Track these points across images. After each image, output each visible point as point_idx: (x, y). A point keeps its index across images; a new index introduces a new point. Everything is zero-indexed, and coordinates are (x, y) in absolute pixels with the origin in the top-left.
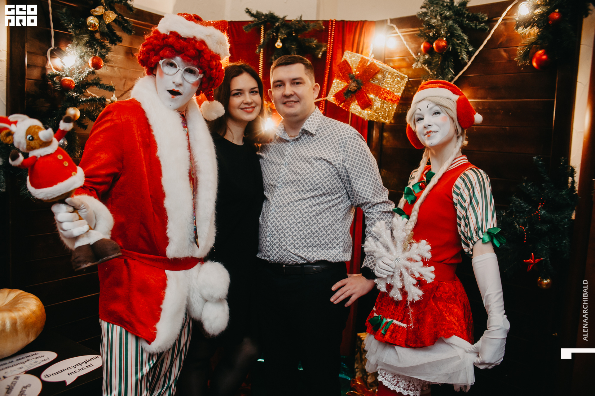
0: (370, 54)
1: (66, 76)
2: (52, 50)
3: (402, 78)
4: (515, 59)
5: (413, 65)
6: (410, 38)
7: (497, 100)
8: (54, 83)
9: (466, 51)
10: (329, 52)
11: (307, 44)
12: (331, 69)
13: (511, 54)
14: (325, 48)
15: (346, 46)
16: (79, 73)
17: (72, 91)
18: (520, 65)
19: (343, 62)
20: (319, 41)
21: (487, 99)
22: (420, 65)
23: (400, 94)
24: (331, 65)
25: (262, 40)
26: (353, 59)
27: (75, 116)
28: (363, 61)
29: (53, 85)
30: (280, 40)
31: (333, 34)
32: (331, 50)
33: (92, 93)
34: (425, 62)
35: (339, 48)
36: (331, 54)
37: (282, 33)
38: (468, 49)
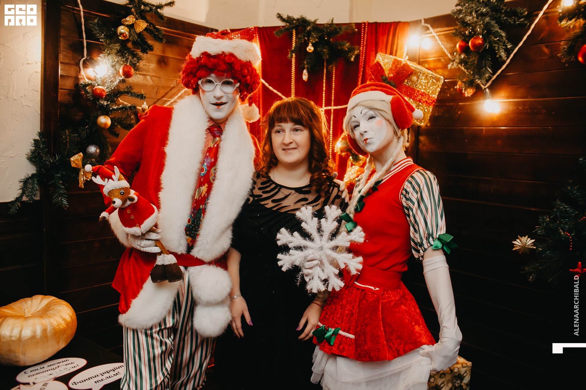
0: (404, 56)
1: (98, 85)
2: (84, 60)
3: (438, 80)
4: (559, 55)
5: (448, 66)
6: (445, 38)
7: (539, 99)
8: (87, 92)
9: (504, 49)
10: (362, 55)
11: (339, 48)
12: (364, 72)
13: (554, 49)
14: (358, 51)
15: (379, 48)
16: (111, 82)
17: (103, 99)
18: (564, 61)
19: (375, 64)
20: (352, 44)
21: (527, 98)
22: (455, 65)
23: (435, 96)
24: (364, 68)
25: (294, 45)
26: (386, 61)
27: (106, 124)
28: (396, 62)
29: (86, 94)
30: (312, 44)
31: (366, 37)
32: (364, 53)
33: (125, 101)
34: (462, 62)
35: (372, 51)
36: (364, 56)
37: (313, 36)
38: (506, 46)
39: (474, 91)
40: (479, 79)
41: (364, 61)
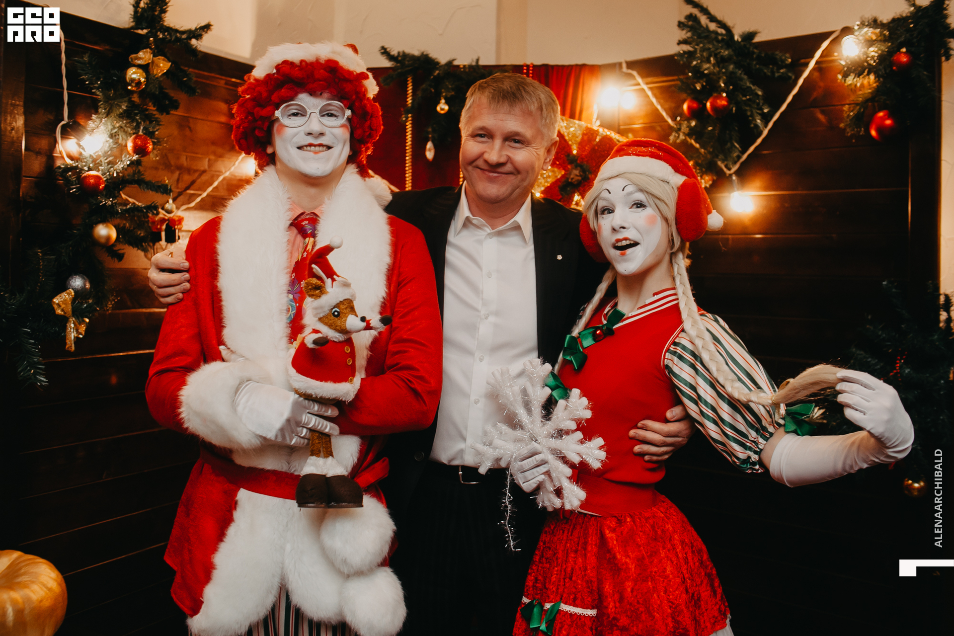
0: (594, 120)
1: (90, 169)
2: (63, 126)
4: (842, 125)
5: (670, 137)
6: (661, 93)
7: (816, 192)
8: (68, 182)
9: (760, 114)
13: (833, 116)
16: (109, 163)
17: (103, 195)
18: (849, 134)
21: (798, 190)
22: (682, 137)
25: (410, 99)
26: (572, 129)
27: (108, 238)
28: (589, 134)
29: (67, 186)
30: (445, 99)
33: (130, 197)
34: (692, 133)
37: (447, 87)
38: (762, 109)
39: (715, 178)
40: (723, 161)
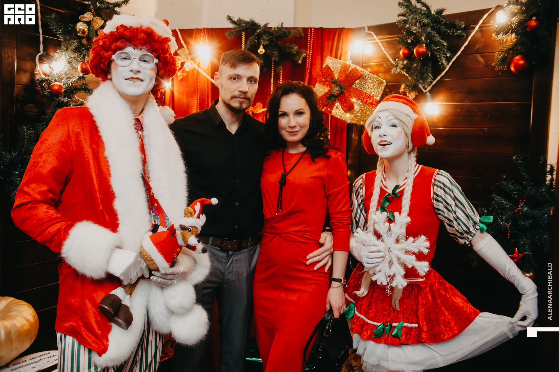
0: (348, 60)
1: (55, 81)
2: (40, 56)
3: (381, 83)
4: (493, 64)
5: (392, 70)
6: (388, 45)
7: (475, 103)
8: (43, 88)
9: (445, 57)
10: (309, 58)
11: (288, 51)
12: (310, 74)
13: (488, 59)
14: (305, 54)
15: (324, 52)
16: (68, 78)
17: (62, 96)
18: (497, 70)
19: (325, 67)
20: (300, 47)
21: (465, 102)
22: (398, 70)
23: (378, 98)
24: (311, 70)
25: (243, 46)
26: (335, 64)
28: (345, 66)
29: (42, 90)
30: (263, 46)
31: (312, 41)
32: (311, 56)
33: (80, 98)
34: (405, 67)
35: (318, 54)
36: (311, 59)
37: (264, 39)
38: (446, 54)
39: (417, 94)
40: (422, 84)
41: (310, 63)
